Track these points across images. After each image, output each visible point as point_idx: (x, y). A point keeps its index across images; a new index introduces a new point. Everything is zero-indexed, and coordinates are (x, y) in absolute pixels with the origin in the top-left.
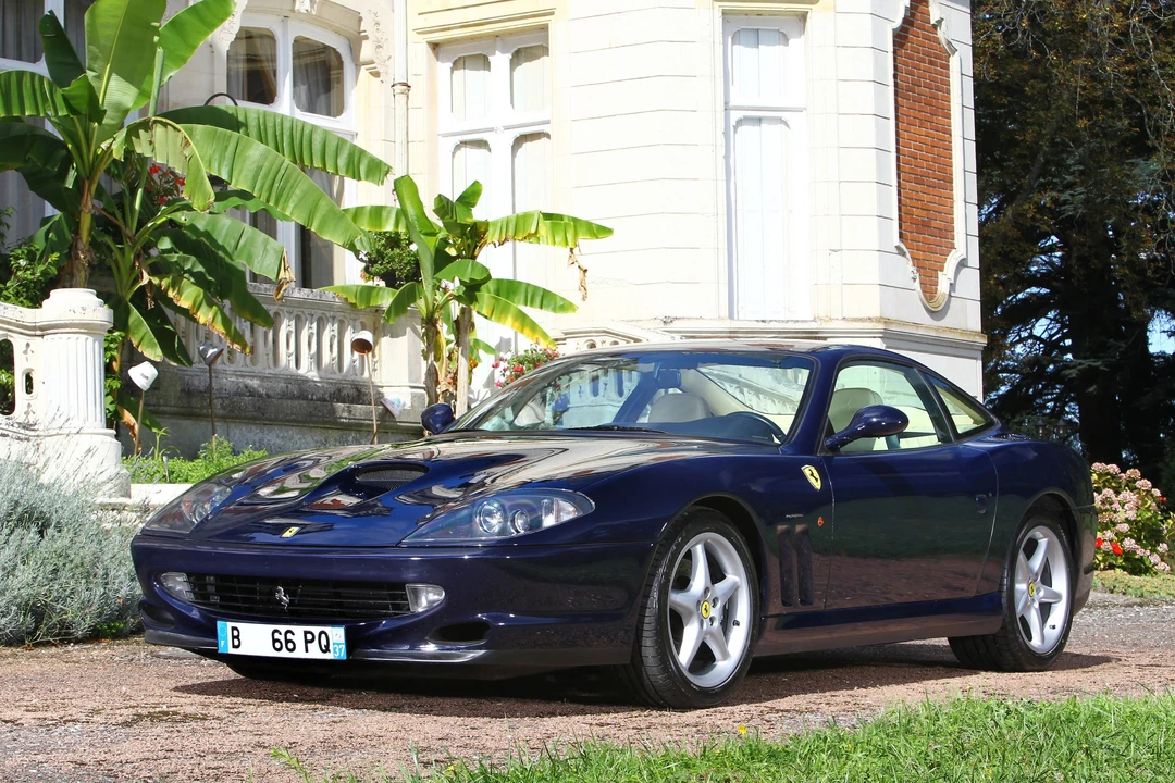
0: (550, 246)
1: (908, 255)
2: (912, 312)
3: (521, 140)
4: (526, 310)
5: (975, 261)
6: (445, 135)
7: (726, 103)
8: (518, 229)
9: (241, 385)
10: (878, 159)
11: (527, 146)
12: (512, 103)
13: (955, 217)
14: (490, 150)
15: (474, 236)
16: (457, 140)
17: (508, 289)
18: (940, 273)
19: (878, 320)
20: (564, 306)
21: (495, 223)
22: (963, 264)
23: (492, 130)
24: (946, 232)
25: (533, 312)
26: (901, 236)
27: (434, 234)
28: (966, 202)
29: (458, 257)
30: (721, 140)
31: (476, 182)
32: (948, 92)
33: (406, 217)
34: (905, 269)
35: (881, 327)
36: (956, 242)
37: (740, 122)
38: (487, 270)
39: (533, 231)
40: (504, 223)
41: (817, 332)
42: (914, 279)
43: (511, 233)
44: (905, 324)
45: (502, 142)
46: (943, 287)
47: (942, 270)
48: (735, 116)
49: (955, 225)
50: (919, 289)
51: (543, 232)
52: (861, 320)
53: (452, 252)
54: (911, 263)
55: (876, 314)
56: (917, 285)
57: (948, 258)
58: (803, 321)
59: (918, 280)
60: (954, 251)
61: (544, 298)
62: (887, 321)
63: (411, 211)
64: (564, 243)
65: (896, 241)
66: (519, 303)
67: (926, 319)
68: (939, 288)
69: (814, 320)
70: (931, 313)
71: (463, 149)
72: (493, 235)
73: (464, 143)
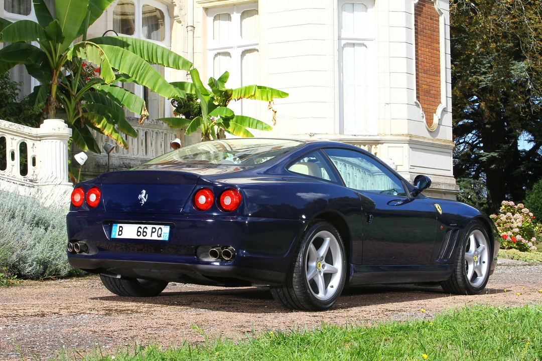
0: (261, 101)
1: (420, 106)
2: (422, 132)
3: (244, 53)
4: (248, 129)
5: (450, 109)
6: (210, 50)
7: (339, 37)
8: (246, 93)
9: (121, 163)
10: (407, 62)
11: (248, 55)
12: (241, 35)
13: (441, 89)
14: (231, 57)
15: (226, 96)
16: (216, 52)
17: (242, 120)
18: (434, 114)
19: (407, 135)
20: (266, 128)
21: (235, 90)
22: (445, 111)
23: (231, 48)
24: (437, 97)
25: (251, 130)
26: (418, 97)
27: (207, 95)
28: (446, 82)
29: (218, 105)
30: (336, 53)
31: (226, 72)
32: (439, 32)
33: (195, 87)
34: (420, 112)
35: (408, 138)
36: (441, 100)
37: (345, 45)
38: (233, 112)
39: (253, 94)
40: (240, 90)
41: (379, 141)
42: (423, 117)
43: (243, 95)
44: (419, 137)
45: (236, 53)
46: (436, 120)
47: (435, 113)
48: (343, 42)
49: (441, 93)
50: (425, 121)
51: (257, 94)
52: (399, 135)
53: (216, 103)
54: (421, 110)
55: (406, 132)
56: (424, 120)
57: (438, 107)
58: (373, 136)
59: (425, 117)
60: (440, 104)
61: (257, 124)
62: (411, 136)
63: (197, 84)
64: (266, 99)
65: (415, 99)
66: (246, 126)
67: (427, 135)
68: (434, 121)
69: (378, 135)
70: (430, 132)
71: (219, 56)
72: (235, 95)
73: (219, 54)
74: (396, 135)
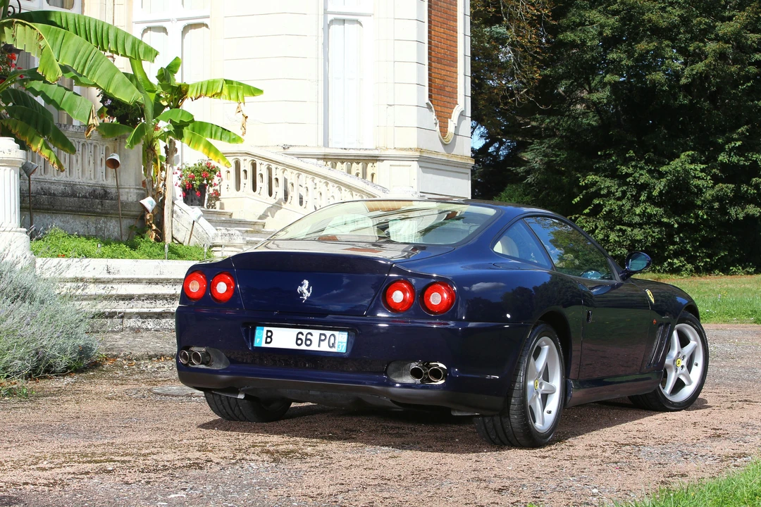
0: (228, 101)
1: (433, 109)
2: (434, 145)
3: (186, 29)
4: (212, 141)
5: (469, 113)
6: (137, 23)
7: (325, 10)
8: (209, 90)
9: (39, 188)
10: (418, 47)
11: (192, 32)
12: (183, 3)
13: (458, 84)
14: (167, 34)
15: (180, 93)
16: (145, 26)
17: (201, 127)
18: (449, 120)
19: (416, 150)
20: (236, 139)
21: (193, 85)
22: (462, 115)
23: (169, 20)
24: (453, 95)
25: (216, 143)
26: (430, 96)
27: (153, 91)
28: (465, 75)
29: (167, 106)
30: (321, 33)
31: (177, 57)
32: (456, 5)
33: (137, 79)
34: (432, 117)
35: (418, 154)
36: (458, 100)
37: (332, 21)
38: (192, 116)
39: (219, 91)
40: (200, 86)
41: (378, 157)
42: (436, 124)
43: (204, 92)
44: (431, 152)
45: (175, 29)
46: (451, 129)
47: (450, 118)
48: (330, 17)
49: (458, 89)
50: (438, 130)
51: (225, 92)
52: (405, 149)
53: (165, 103)
54: (434, 114)
55: (415, 146)
56: (438, 128)
57: (454, 110)
58: (369, 149)
59: (438, 125)
60: (457, 106)
61: (224, 133)
62: (421, 151)
63: (139, 76)
64: (236, 99)
65: (427, 100)
66: (207, 137)
67: (440, 148)
68: (449, 129)
69: (376, 149)
70: (444, 145)
71: (149, 32)
72: (192, 92)
73: (149, 28)
74: (402, 149)
